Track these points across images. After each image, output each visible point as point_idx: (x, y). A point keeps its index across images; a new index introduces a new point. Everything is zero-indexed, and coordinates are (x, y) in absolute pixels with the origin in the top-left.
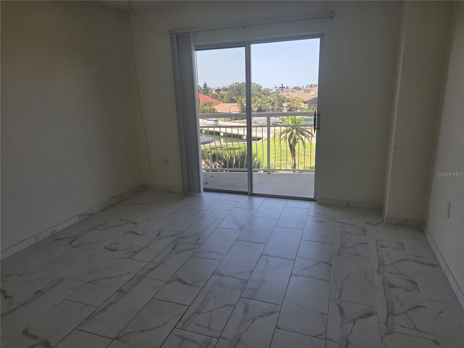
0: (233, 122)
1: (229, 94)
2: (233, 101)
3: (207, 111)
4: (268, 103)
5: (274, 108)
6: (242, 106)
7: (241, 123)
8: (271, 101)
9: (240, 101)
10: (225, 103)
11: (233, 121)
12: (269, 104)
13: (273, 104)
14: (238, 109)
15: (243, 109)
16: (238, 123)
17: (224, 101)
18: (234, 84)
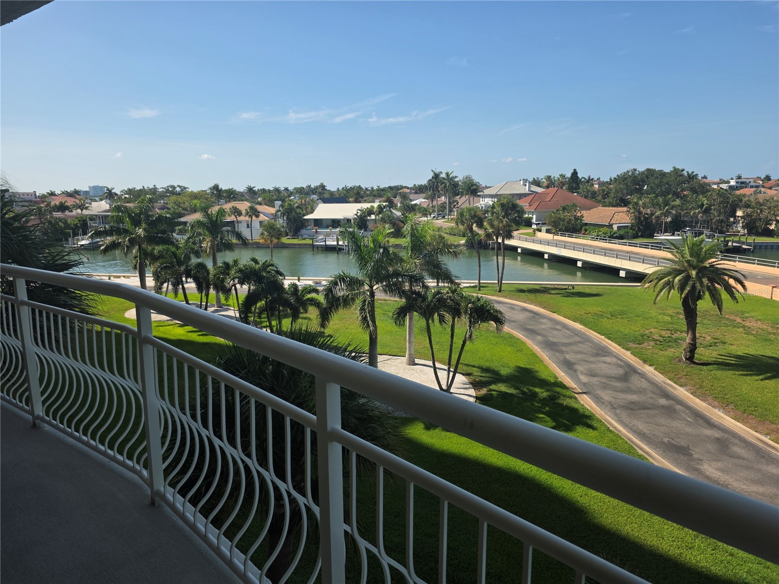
0: (609, 243)
1: (616, 190)
2: (623, 202)
3: (564, 221)
4: (693, 208)
5: (711, 220)
6: (637, 214)
7: (626, 245)
8: (703, 205)
9: (635, 203)
10: (606, 206)
11: (609, 240)
12: (697, 211)
13: (707, 211)
14: (628, 218)
15: (639, 218)
16: (618, 244)
17: (605, 202)
18: (628, 172)
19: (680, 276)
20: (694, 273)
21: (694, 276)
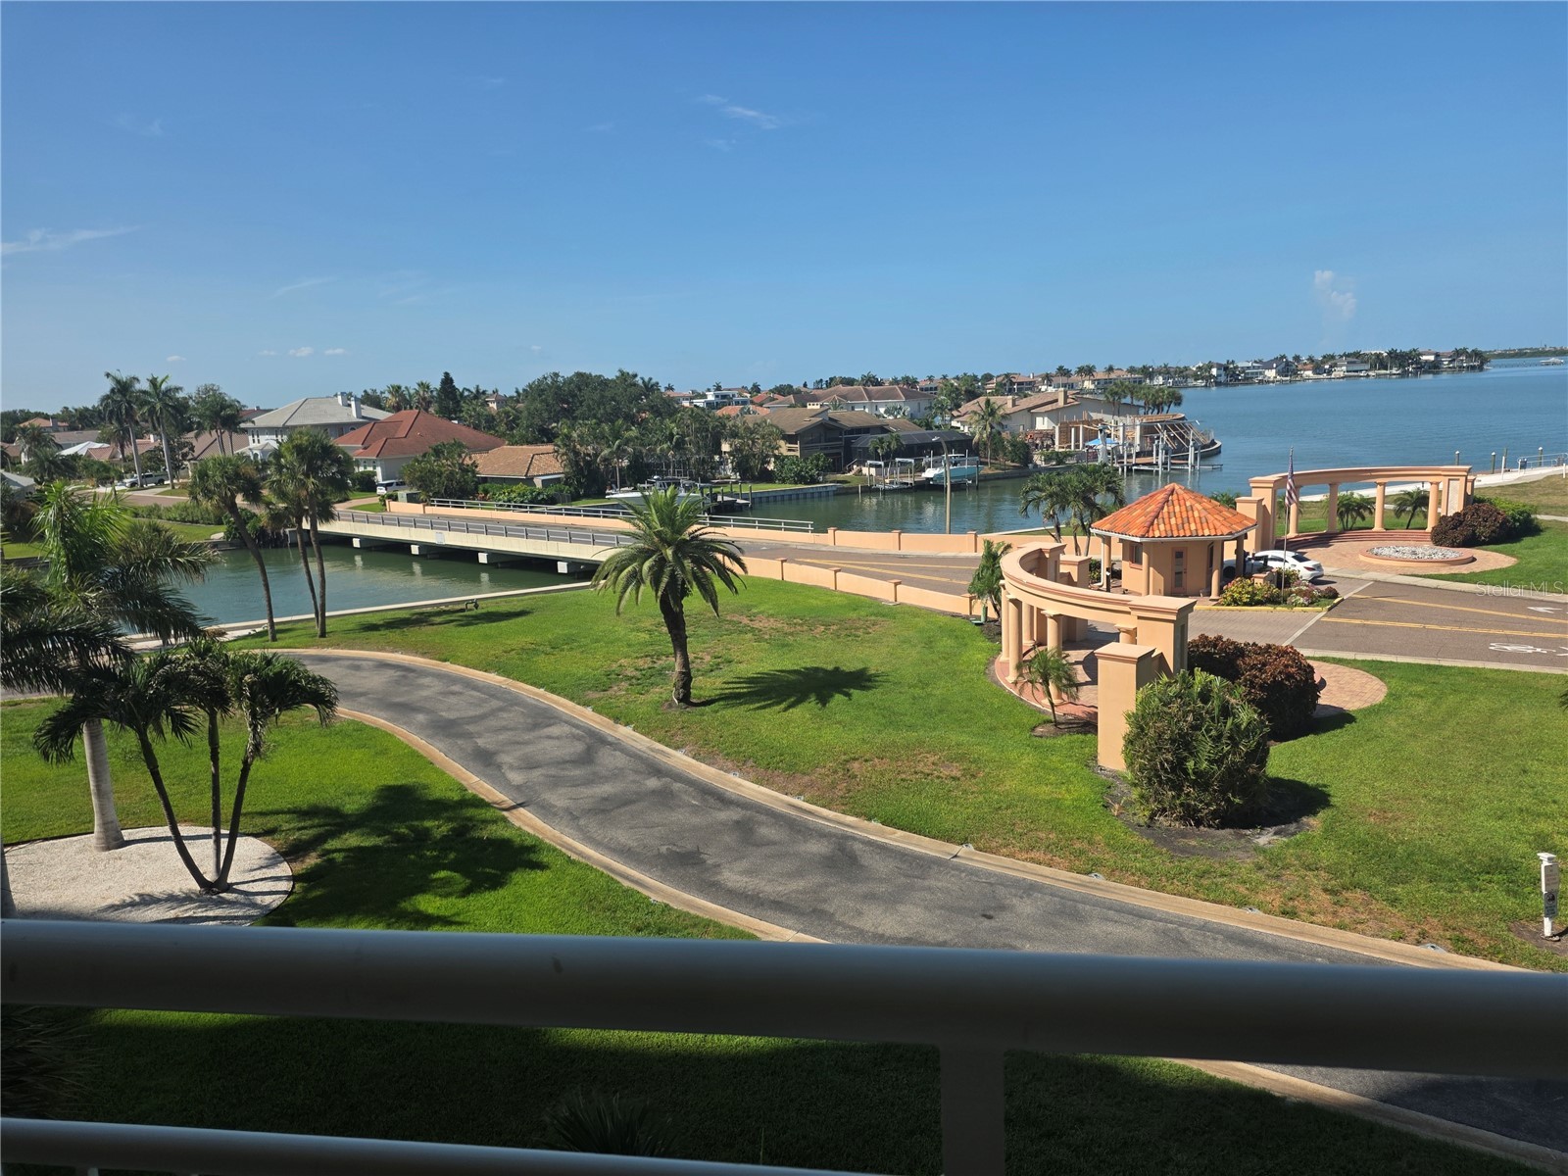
0: (531, 512)
1: (529, 413)
2: (545, 436)
3: (440, 476)
4: (661, 443)
5: (688, 459)
6: (571, 455)
7: (561, 514)
8: (672, 435)
9: (566, 435)
10: (516, 443)
11: (531, 507)
12: (665, 446)
13: (679, 446)
14: (558, 464)
15: (577, 463)
16: (548, 513)
17: (513, 436)
18: (546, 378)
19: (651, 560)
20: (669, 552)
21: (670, 558)
